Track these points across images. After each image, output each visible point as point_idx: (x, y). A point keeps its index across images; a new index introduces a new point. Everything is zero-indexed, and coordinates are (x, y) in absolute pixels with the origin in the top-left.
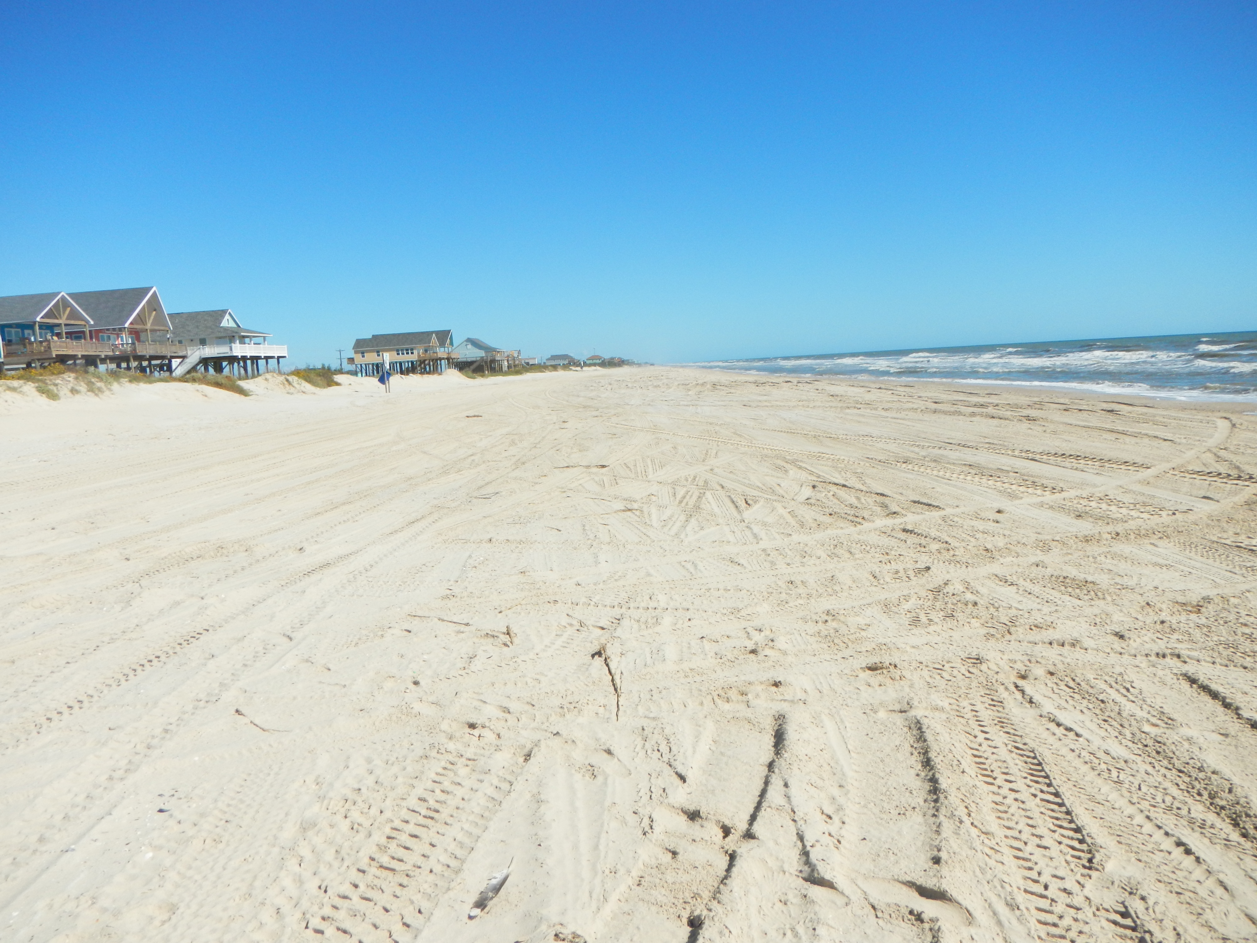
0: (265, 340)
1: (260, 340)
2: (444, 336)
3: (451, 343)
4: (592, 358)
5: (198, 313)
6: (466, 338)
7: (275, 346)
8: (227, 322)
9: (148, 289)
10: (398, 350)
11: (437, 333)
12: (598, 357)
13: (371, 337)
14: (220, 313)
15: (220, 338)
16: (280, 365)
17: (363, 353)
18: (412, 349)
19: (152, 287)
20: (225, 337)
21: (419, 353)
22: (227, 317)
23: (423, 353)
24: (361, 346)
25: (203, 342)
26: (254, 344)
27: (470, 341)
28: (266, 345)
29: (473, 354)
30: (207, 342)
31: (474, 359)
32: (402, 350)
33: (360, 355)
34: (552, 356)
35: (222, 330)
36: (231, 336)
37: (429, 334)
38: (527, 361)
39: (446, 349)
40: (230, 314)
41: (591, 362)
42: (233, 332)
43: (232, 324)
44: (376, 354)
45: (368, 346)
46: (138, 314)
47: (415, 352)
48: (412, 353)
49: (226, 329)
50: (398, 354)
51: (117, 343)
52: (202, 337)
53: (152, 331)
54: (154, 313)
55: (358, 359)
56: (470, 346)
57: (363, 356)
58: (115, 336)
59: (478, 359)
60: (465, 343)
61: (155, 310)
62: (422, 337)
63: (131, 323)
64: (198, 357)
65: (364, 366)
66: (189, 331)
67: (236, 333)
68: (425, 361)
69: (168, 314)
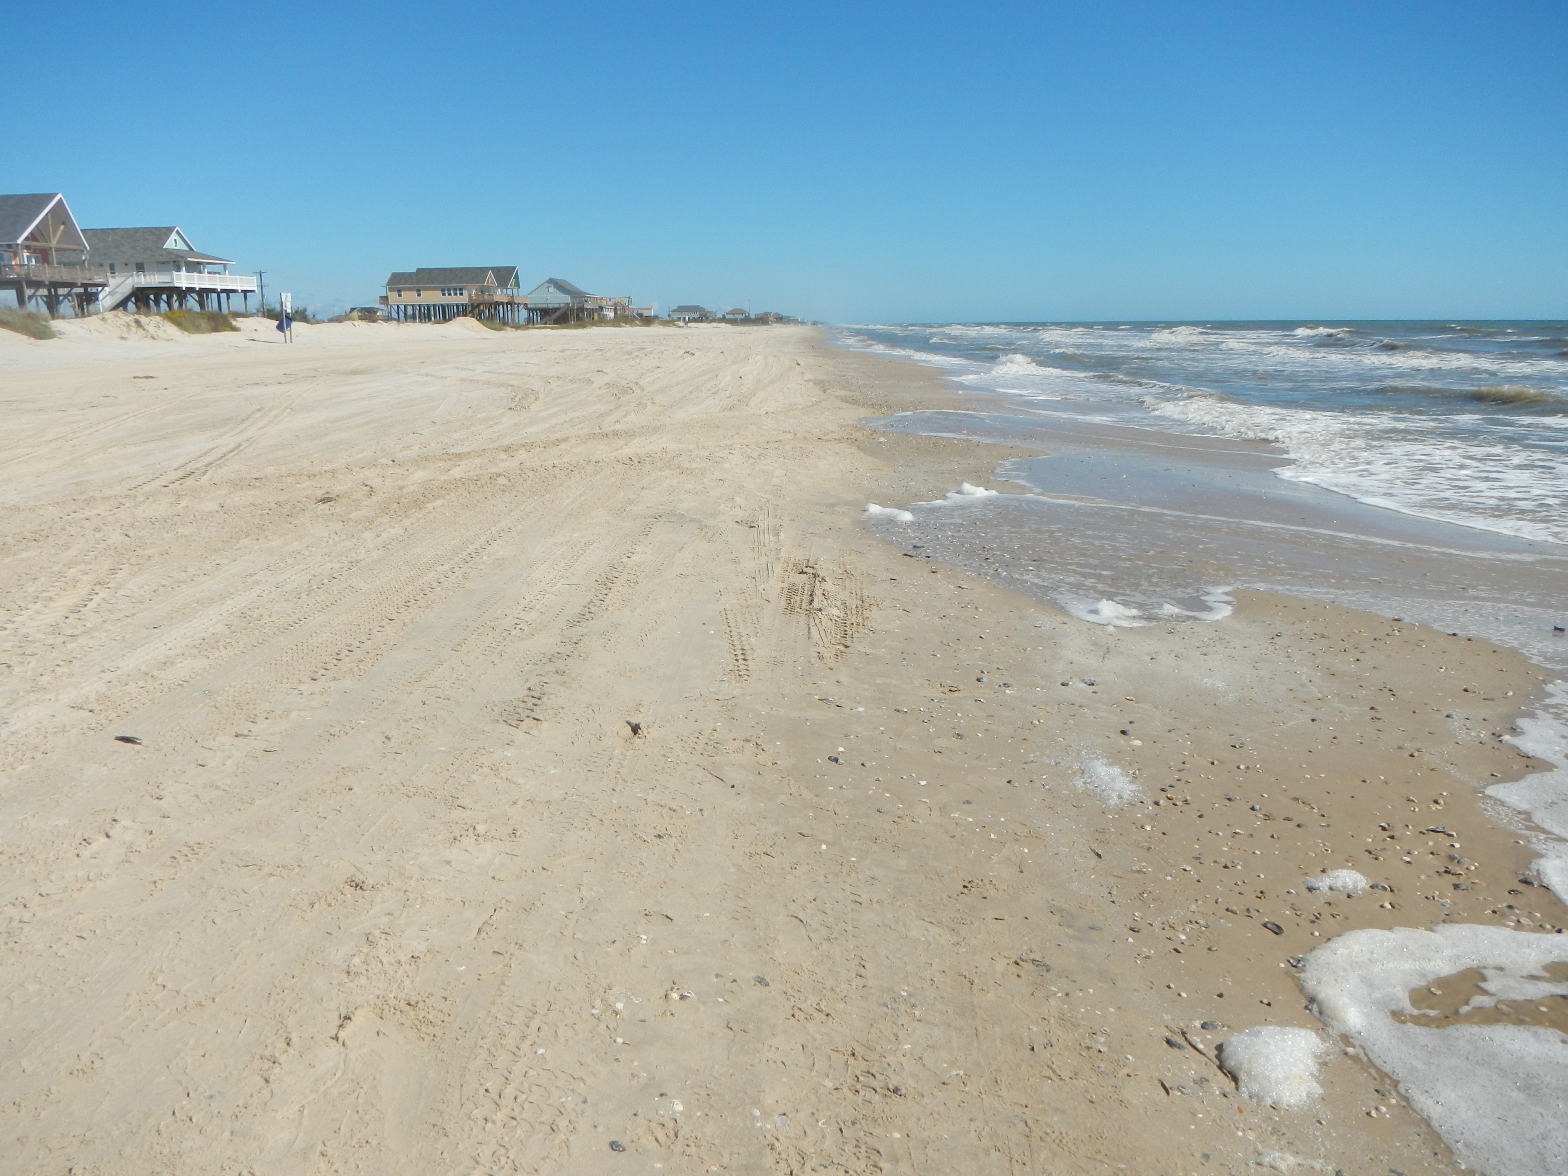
0: (225, 269)
1: (220, 268)
2: (505, 275)
3: (517, 284)
4: (734, 312)
5: (137, 230)
6: (547, 279)
7: (238, 277)
8: (172, 243)
9: (50, 197)
10: (443, 290)
11: (493, 269)
12: (742, 312)
13: (415, 271)
14: (164, 230)
15: (163, 263)
16: (248, 301)
17: (399, 291)
18: (461, 289)
19: (57, 194)
20: (168, 262)
21: (470, 295)
22: (174, 236)
23: (477, 295)
24: (398, 281)
25: (140, 268)
26: (209, 273)
27: (552, 282)
28: (227, 276)
29: (557, 299)
30: (146, 267)
31: (557, 306)
32: (449, 290)
33: (396, 294)
34: (679, 307)
35: (164, 253)
36: (175, 262)
37: (484, 270)
38: (640, 312)
39: (510, 292)
40: (178, 232)
41: (731, 316)
42: (178, 256)
43: (181, 246)
44: (415, 293)
45: (406, 282)
46: (37, 226)
47: (465, 292)
48: (461, 294)
49: (169, 252)
50: (444, 294)
51: (13, 263)
52: (139, 260)
53: (57, 250)
54: (62, 227)
55: (393, 297)
56: (552, 289)
57: (400, 295)
58: (11, 255)
59: (562, 305)
60: (547, 285)
61: (64, 223)
62: (474, 275)
63: (27, 239)
64: (131, 287)
65: (402, 307)
66: (123, 252)
67: (182, 257)
68: (478, 305)
69: (81, 230)
